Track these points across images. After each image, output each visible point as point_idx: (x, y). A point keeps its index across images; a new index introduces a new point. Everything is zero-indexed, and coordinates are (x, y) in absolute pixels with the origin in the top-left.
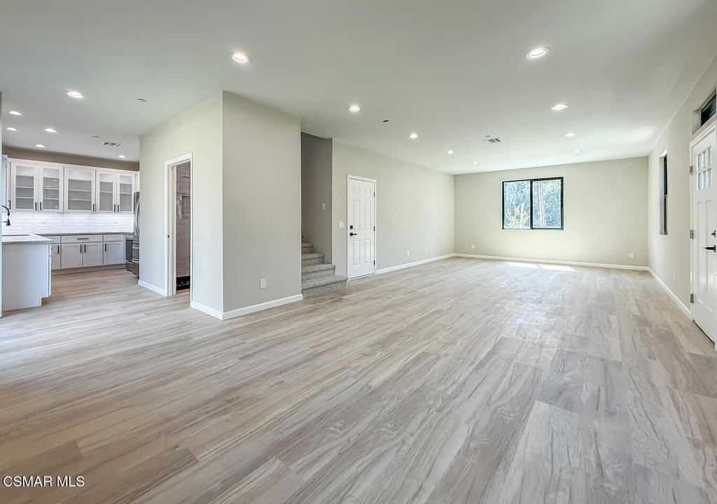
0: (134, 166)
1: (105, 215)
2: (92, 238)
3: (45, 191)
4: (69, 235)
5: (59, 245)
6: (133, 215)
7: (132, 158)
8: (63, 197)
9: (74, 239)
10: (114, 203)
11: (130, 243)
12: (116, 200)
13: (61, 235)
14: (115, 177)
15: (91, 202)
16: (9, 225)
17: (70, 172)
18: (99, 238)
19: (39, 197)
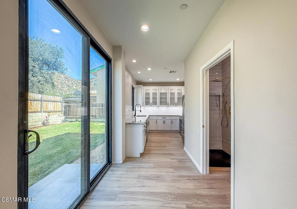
0: (182, 84)
1: (172, 107)
2: (167, 118)
3: (153, 98)
4: (160, 116)
5: (157, 120)
6: (182, 107)
7: (181, 80)
8: (158, 101)
9: (161, 118)
11: (180, 120)
12: (176, 101)
13: (157, 116)
14: (176, 90)
15: (167, 102)
16: (141, 112)
17: (160, 89)
18: (169, 118)
19: (151, 101)
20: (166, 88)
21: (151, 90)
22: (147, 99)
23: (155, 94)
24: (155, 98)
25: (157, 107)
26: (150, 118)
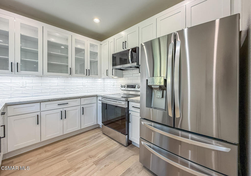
1: (79, 79)
3: (23, 51)
4: (49, 101)
5: (39, 113)
8: (43, 59)
9: (54, 105)
10: (86, 68)
12: (87, 65)
13: (40, 102)
14: (87, 44)
15: (67, 66)
18: (77, 102)
19: (15, 57)
26: (10, 113)
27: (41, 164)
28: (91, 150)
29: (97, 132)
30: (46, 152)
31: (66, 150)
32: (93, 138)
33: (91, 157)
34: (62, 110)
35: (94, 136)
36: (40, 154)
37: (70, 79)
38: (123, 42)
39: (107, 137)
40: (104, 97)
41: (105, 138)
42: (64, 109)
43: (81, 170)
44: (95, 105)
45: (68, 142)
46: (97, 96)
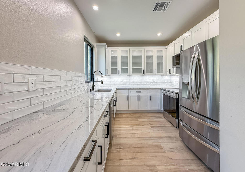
2: (144, 92)
3: (122, 64)
4: (132, 89)
5: (128, 95)
12: (155, 67)
13: (128, 89)
14: (154, 51)
15: (142, 68)
16: (102, 83)
17: (132, 51)
18: (146, 92)
19: (119, 67)
20: (141, 50)
21: (119, 51)
22: (114, 64)
23: (124, 58)
24: (124, 64)
25: (128, 77)
26: (118, 93)
27: (128, 119)
28: (152, 122)
29: (160, 115)
30: (130, 115)
31: (139, 117)
32: (155, 117)
33: (150, 124)
34: (138, 95)
35: (157, 116)
36: (128, 115)
37: (144, 77)
38: (180, 46)
39: (166, 119)
40: (164, 90)
41: (164, 119)
42: (139, 95)
43: (143, 126)
44: (160, 95)
45: (141, 115)
46: (160, 89)
